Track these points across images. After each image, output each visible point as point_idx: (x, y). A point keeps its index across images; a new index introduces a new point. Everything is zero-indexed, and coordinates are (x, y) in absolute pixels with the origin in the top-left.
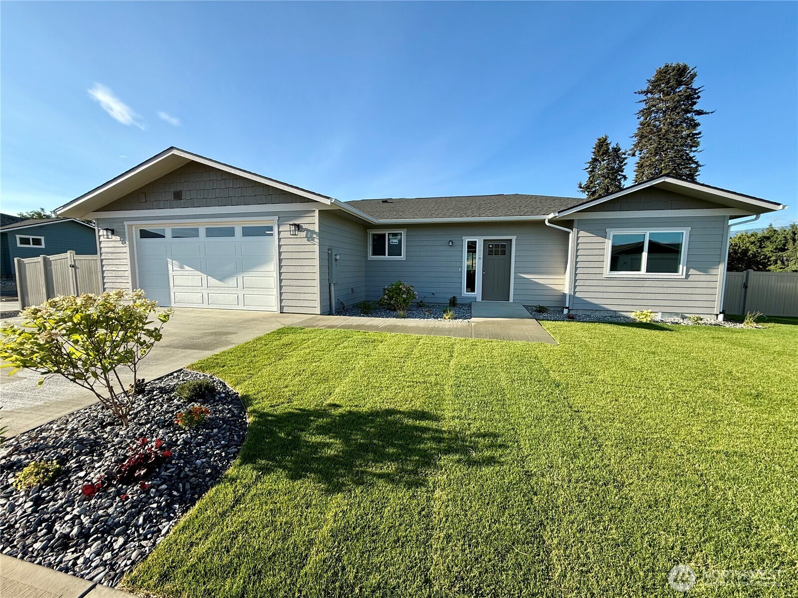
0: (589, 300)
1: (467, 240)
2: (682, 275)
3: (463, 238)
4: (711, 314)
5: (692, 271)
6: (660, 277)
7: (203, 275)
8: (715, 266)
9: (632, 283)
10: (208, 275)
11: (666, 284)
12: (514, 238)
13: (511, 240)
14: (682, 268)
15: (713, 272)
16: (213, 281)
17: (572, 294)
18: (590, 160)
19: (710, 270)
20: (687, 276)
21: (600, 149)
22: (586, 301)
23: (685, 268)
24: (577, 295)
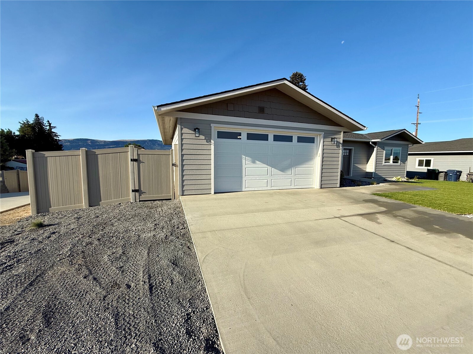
6: (397, 165)
7: (269, 167)
9: (389, 167)
10: (272, 167)
13: (352, 149)
16: (275, 171)
19: (405, 162)
20: (400, 164)
23: (400, 161)
24: (376, 173)
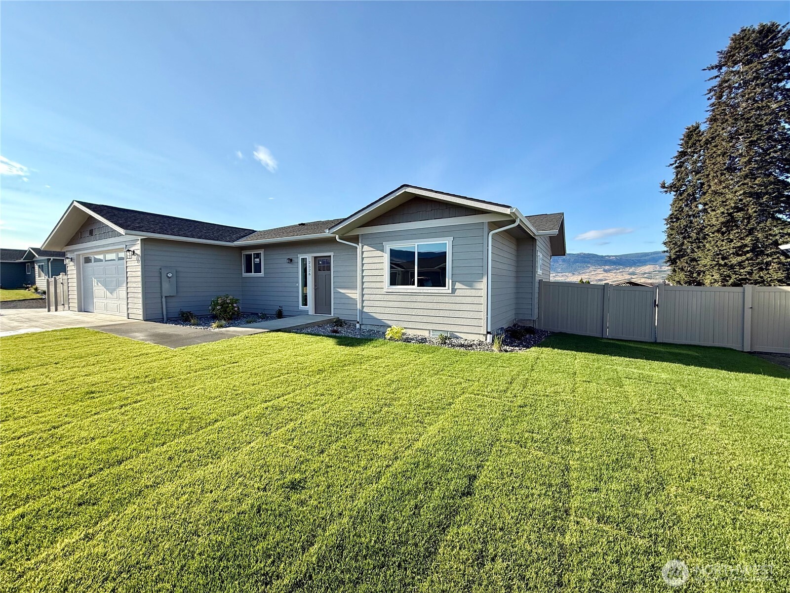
0: (374, 315)
1: (301, 257)
2: (449, 289)
3: (299, 255)
4: (479, 334)
5: (458, 285)
6: (429, 291)
7: (105, 290)
8: (480, 279)
9: (407, 298)
11: (436, 299)
12: (332, 254)
13: (330, 256)
14: (448, 281)
15: (478, 285)
16: (108, 294)
17: (361, 309)
18: (677, 154)
19: (474, 284)
20: (454, 290)
21: (690, 139)
22: (372, 316)
23: (451, 281)
24: (365, 310)
